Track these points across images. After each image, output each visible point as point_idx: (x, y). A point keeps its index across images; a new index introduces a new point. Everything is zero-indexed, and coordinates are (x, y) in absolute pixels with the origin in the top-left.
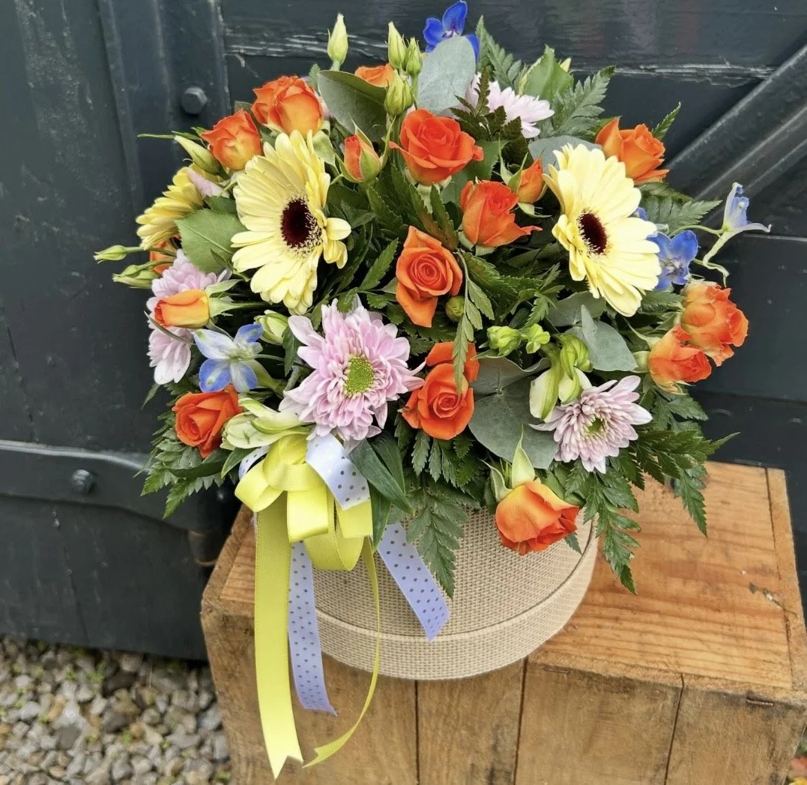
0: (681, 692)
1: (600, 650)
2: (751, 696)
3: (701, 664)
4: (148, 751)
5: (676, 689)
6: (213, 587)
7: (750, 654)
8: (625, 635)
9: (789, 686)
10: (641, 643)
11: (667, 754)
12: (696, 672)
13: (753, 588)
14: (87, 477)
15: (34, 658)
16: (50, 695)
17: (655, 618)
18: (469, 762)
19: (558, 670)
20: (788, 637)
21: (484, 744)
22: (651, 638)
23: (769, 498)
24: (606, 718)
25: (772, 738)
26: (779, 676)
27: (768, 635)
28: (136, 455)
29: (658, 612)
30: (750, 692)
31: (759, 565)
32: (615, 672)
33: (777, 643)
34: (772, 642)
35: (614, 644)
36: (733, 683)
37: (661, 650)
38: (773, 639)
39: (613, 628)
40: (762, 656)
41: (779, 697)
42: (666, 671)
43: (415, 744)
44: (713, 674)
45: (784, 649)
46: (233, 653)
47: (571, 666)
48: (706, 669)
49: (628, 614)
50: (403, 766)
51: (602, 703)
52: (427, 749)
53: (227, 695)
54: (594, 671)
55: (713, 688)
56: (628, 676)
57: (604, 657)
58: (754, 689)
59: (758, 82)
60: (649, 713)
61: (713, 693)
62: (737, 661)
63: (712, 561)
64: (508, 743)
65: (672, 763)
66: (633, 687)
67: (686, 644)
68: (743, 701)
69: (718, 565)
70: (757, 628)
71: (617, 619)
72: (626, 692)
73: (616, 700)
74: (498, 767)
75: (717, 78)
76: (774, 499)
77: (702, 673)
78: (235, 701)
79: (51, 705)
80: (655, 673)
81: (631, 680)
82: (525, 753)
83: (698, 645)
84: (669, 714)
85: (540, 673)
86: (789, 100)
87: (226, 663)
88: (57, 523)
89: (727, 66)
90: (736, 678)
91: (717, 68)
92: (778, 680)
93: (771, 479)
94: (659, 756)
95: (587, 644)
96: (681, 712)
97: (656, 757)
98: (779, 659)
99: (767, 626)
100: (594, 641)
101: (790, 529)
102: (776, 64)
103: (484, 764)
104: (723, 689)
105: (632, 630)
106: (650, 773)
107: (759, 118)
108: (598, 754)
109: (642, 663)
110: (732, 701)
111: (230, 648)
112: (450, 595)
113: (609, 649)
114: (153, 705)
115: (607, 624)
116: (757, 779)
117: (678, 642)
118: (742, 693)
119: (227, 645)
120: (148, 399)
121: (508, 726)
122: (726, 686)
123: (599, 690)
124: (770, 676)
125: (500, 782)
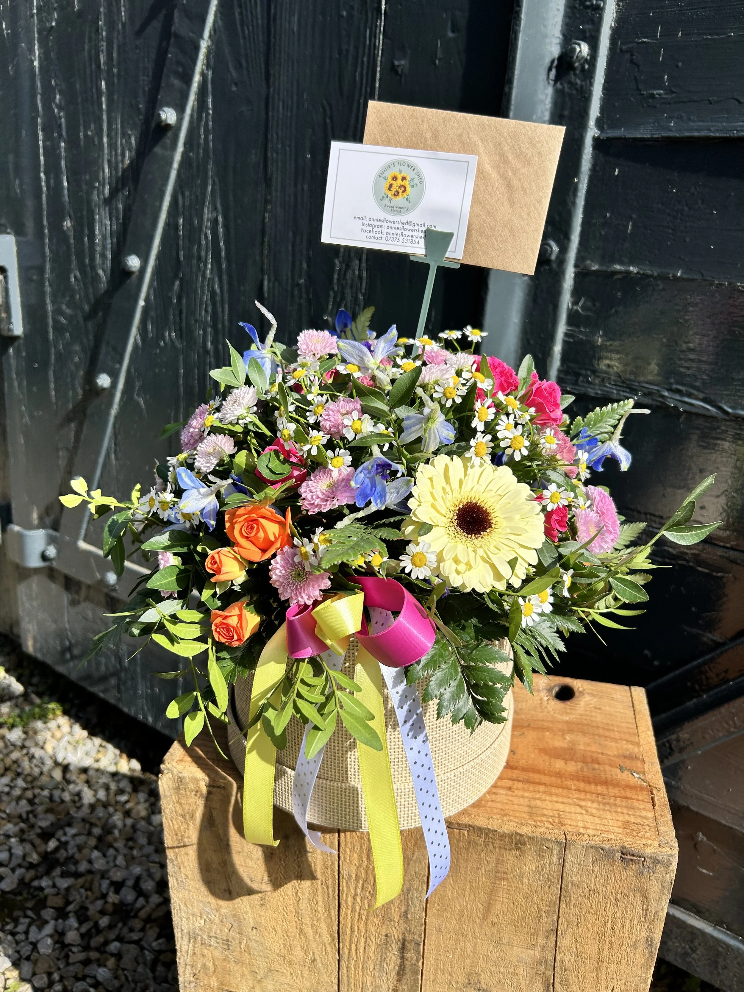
1: (495, 811)
2: (624, 851)
3: (581, 824)
5: (558, 843)
7: (621, 817)
8: (516, 800)
9: (656, 843)
10: (529, 806)
11: (555, 918)
12: (576, 830)
13: (622, 769)
17: (542, 788)
18: (384, 932)
19: (460, 827)
20: (654, 805)
21: (397, 910)
22: (538, 803)
23: (633, 706)
24: (501, 879)
25: (645, 897)
26: (648, 835)
27: (636, 804)
29: (545, 784)
30: (623, 847)
31: (627, 753)
32: (508, 827)
33: (644, 809)
34: (640, 809)
35: (507, 807)
36: (609, 839)
37: (546, 812)
38: (642, 807)
39: (506, 795)
40: (632, 820)
41: (648, 852)
42: (552, 829)
43: (337, 913)
44: (591, 832)
45: (651, 814)
46: (183, 816)
47: (470, 823)
48: (585, 828)
49: (520, 785)
50: (327, 938)
51: (498, 862)
52: (347, 919)
53: (175, 862)
54: (490, 827)
55: (591, 843)
56: (519, 831)
57: (498, 816)
58: (626, 844)
60: (538, 872)
61: (592, 847)
62: (612, 823)
63: (589, 749)
64: (417, 909)
65: (561, 928)
66: (523, 843)
67: (567, 808)
68: (618, 855)
69: (593, 752)
70: (627, 798)
71: (510, 788)
72: (518, 849)
73: (510, 857)
74: (409, 937)
76: (637, 707)
77: (582, 831)
78: (182, 870)
80: (542, 830)
81: (521, 835)
82: (432, 921)
83: (579, 810)
84: (556, 872)
87: (176, 827)
90: (611, 836)
92: (647, 838)
93: (634, 693)
94: (549, 920)
95: (485, 806)
96: (565, 870)
97: (547, 922)
98: (647, 822)
99: (634, 797)
100: (490, 804)
101: (651, 728)
103: (396, 934)
104: (600, 845)
105: (523, 797)
106: (541, 941)
108: (496, 920)
109: (531, 822)
110: (609, 856)
111: (180, 812)
113: (502, 810)
115: (502, 791)
116: (635, 943)
117: (561, 807)
118: (617, 848)
119: (178, 807)
121: (417, 890)
122: (602, 842)
123: (494, 847)
124: (640, 835)
125: (410, 955)
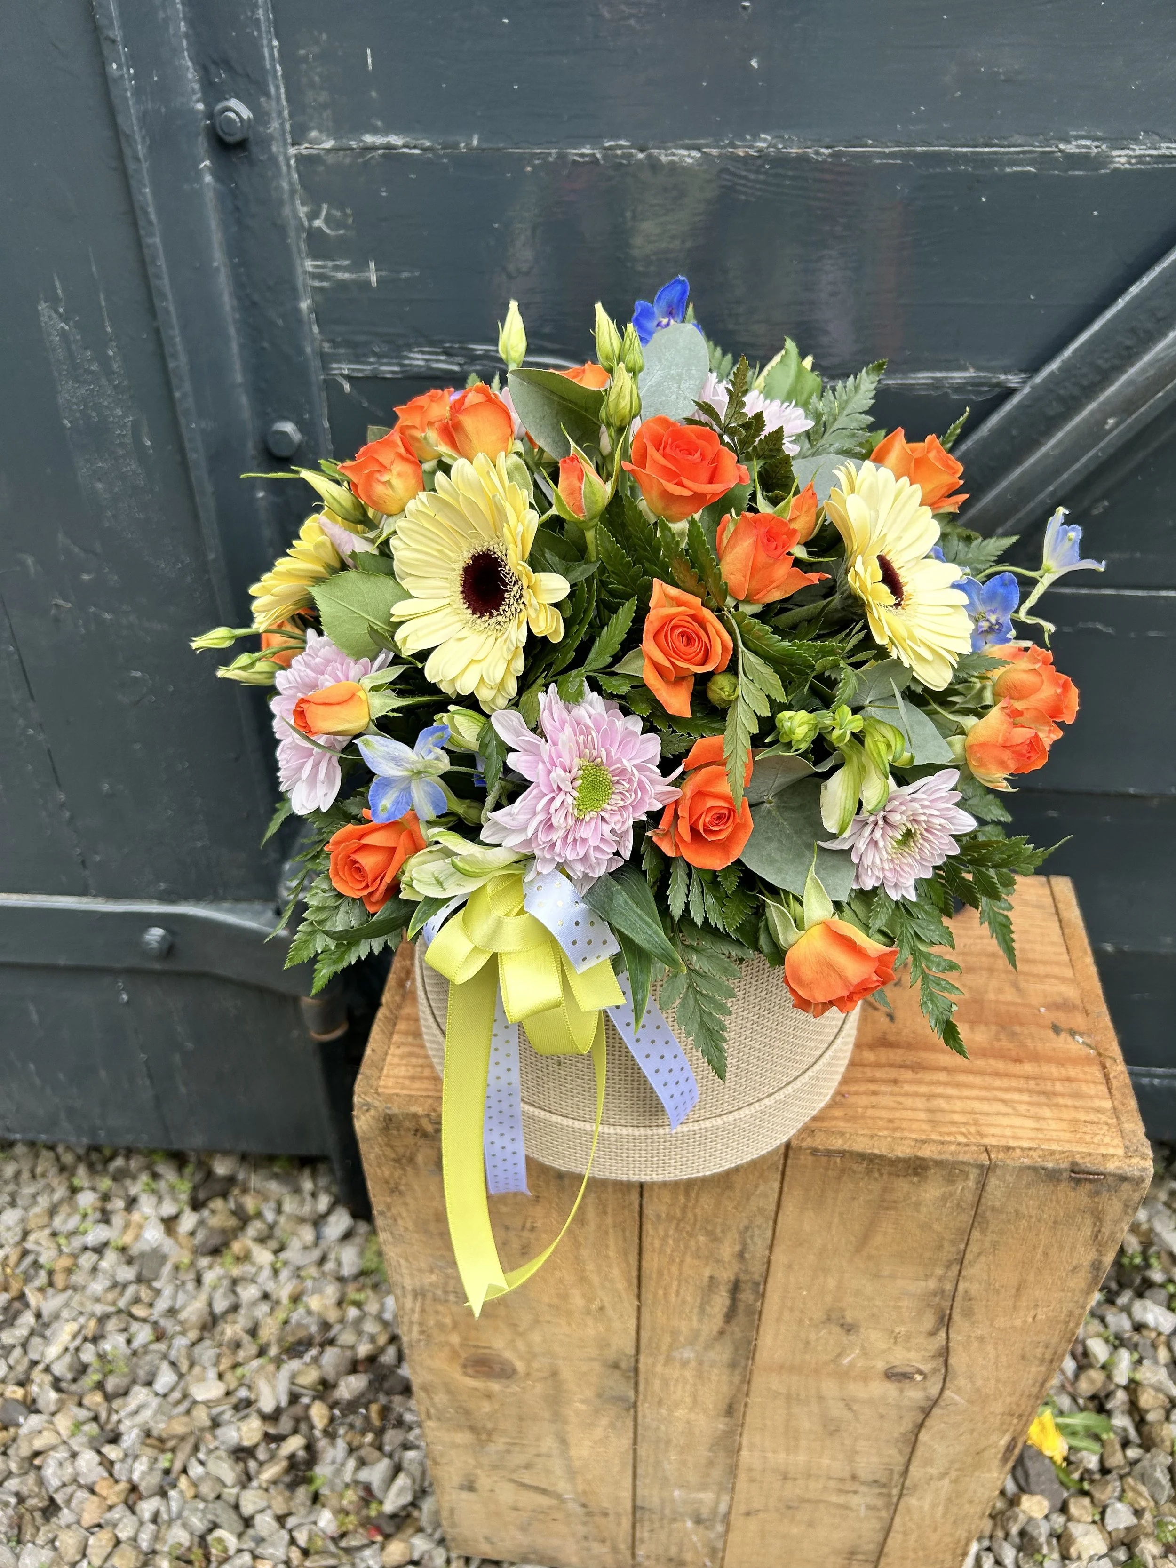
0: (986, 1171)
1: (880, 1123)
2: (1076, 1169)
3: (1008, 1132)
4: (256, 1274)
5: (982, 1166)
6: (367, 1077)
7: (1066, 1114)
8: (909, 1102)
9: (1120, 1152)
10: (930, 1111)
11: (962, 1246)
12: (1003, 1142)
13: (1056, 1029)
14: (163, 938)
15: (99, 1167)
16: (124, 1213)
17: (942, 1076)
18: (707, 1273)
19: (829, 1153)
20: (1110, 1090)
21: (727, 1250)
22: (942, 1103)
23: (1057, 913)
24: (887, 1209)
25: (1098, 1218)
26: (1107, 1140)
27: (1084, 1088)
28: (226, 905)
29: (945, 1069)
30: (1074, 1164)
31: (1059, 1000)
32: (903, 1151)
33: (1097, 1097)
34: (1091, 1097)
35: (898, 1115)
36: (1052, 1153)
37: (956, 1117)
38: (1093, 1093)
39: (892, 1094)
40: (1082, 1116)
41: (1111, 1166)
42: (967, 1145)
43: (636, 1257)
44: (1025, 1144)
45: (1107, 1104)
46: (397, 1161)
47: (846, 1147)
48: (1015, 1138)
49: (908, 1075)
50: (621, 1285)
51: (885, 1190)
52: (652, 1262)
53: (389, 1214)
54: (876, 1151)
55: (1027, 1161)
56: (920, 1154)
57: (886, 1133)
58: (1078, 1159)
59: (1010, 392)
60: (944, 1199)
61: (1029, 1168)
62: (1053, 1125)
63: (1002, 998)
64: (758, 1248)
65: (969, 1256)
66: (925, 1168)
67: (985, 1107)
68: (1065, 1175)
69: (1008, 1003)
70: (1069, 1079)
71: (895, 1082)
72: (916, 1174)
73: (903, 1186)
74: (743, 1277)
75: (959, 388)
76: (1064, 914)
77: (1012, 1143)
78: (400, 1222)
79: (127, 1226)
80: (953, 1148)
81: (923, 1159)
82: (780, 1257)
83: (1002, 1108)
84: (970, 1197)
85: (806, 1159)
86: (1051, 413)
87: (387, 1173)
88: (125, 997)
89: (971, 373)
90: (1055, 1147)
91: (958, 376)
92: (1107, 1145)
93: (1056, 889)
94: (953, 1249)
95: (863, 1117)
96: (985, 1194)
97: (949, 1251)
98: (1104, 1118)
99: (1081, 1076)
100: (870, 1112)
101: (1089, 950)
102: (1033, 368)
103: (726, 1275)
104: (1040, 1162)
105: (916, 1094)
106: (939, 1271)
107: (1014, 437)
108: (874, 1252)
109: (935, 1137)
110: (1052, 1176)
111: (393, 1156)
112: (722, 1077)
113: (891, 1121)
114: (259, 1215)
115: (884, 1088)
116: (1075, 1268)
117: (977, 1106)
118: (1065, 1165)
119: (388, 1151)
120: (269, 834)
121: (759, 1227)
122: (1043, 1157)
123: (881, 1175)
124: (1096, 1140)
125: (746, 1296)
